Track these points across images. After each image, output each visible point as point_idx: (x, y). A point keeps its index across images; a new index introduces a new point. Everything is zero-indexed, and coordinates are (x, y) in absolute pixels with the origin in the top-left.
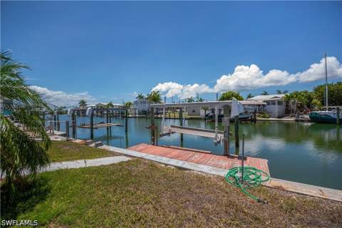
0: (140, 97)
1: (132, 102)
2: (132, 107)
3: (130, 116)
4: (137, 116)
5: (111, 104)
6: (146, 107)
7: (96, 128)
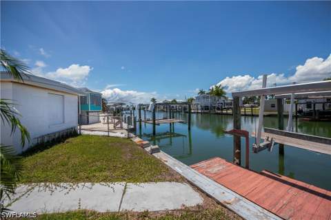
0: (202, 92)
1: (194, 97)
2: (194, 102)
3: (192, 111)
4: (200, 111)
5: (174, 101)
6: (208, 102)
7: (158, 124)
